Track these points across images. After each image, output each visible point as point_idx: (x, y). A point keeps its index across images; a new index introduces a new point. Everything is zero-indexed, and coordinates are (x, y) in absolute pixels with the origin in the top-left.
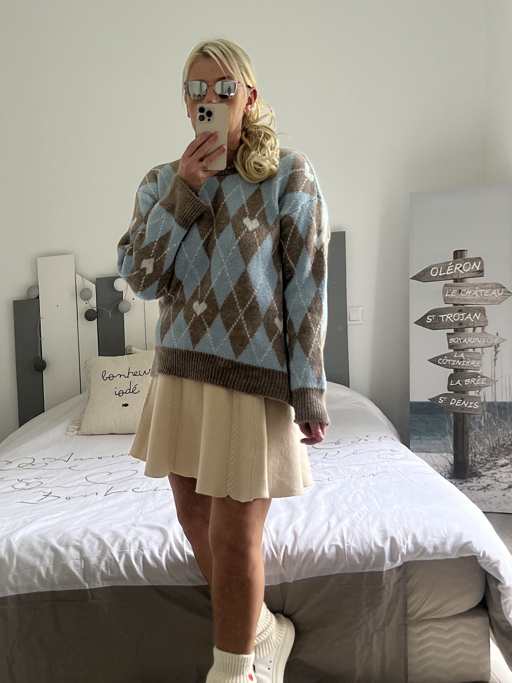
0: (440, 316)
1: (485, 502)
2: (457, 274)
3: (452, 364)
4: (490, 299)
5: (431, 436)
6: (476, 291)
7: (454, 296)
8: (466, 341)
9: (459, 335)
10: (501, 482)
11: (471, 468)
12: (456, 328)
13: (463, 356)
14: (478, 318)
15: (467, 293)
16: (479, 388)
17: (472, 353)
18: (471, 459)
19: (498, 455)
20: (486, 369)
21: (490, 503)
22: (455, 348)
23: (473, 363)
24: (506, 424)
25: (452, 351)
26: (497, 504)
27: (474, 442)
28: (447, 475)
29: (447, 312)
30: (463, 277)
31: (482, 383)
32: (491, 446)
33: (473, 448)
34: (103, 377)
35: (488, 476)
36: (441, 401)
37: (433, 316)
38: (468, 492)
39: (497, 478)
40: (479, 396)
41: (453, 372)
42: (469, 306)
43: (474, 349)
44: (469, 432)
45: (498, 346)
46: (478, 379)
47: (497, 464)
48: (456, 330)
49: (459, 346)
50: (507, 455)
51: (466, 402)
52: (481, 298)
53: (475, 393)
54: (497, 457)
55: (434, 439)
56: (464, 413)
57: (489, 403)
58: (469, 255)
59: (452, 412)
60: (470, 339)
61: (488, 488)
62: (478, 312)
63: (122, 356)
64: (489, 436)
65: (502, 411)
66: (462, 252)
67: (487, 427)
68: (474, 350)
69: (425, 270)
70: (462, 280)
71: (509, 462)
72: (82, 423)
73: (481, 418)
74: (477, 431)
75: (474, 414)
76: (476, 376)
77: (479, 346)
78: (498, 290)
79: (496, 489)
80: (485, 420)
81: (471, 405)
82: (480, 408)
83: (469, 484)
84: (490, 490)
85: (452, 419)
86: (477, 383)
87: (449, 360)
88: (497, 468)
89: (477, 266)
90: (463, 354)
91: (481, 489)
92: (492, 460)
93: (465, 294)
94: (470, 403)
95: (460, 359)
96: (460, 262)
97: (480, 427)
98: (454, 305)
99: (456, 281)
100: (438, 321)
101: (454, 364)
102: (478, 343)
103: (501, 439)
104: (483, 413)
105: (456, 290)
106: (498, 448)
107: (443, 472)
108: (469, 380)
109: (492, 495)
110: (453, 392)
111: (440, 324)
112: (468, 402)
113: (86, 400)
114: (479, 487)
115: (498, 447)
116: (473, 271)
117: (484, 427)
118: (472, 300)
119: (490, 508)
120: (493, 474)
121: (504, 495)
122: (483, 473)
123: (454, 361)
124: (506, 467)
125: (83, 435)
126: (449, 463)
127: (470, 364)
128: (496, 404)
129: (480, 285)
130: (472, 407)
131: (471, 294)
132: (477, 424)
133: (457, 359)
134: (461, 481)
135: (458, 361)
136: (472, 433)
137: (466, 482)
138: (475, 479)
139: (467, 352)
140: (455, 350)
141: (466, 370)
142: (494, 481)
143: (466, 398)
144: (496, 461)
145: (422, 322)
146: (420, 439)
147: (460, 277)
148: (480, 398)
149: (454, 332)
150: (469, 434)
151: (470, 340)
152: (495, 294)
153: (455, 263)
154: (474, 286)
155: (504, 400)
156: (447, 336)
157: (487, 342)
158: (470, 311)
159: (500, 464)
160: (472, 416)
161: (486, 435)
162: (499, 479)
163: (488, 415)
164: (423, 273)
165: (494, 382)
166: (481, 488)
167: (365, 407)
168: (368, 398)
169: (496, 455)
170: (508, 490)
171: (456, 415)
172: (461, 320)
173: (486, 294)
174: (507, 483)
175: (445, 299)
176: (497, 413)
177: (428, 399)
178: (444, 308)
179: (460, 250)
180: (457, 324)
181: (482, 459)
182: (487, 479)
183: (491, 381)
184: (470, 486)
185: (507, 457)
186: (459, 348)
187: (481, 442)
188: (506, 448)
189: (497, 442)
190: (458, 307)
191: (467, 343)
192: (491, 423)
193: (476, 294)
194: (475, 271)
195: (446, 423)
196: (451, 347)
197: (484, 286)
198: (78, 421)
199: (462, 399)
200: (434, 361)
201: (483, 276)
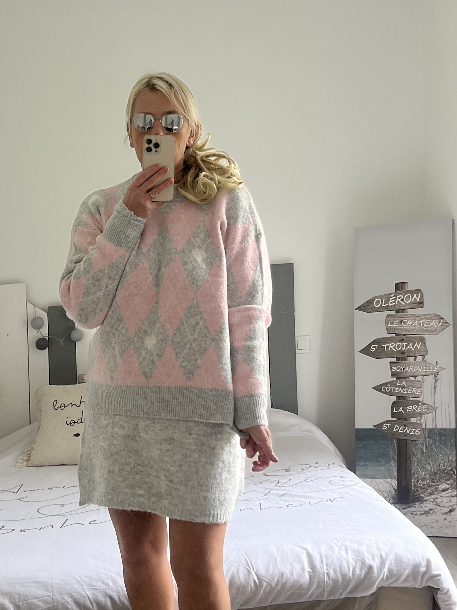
0: (383, 345)
1: (427, 526)
2: (399, 305)
3: (395, 392)
4: (430, 330)
5: (376, 462)
6: (417, 322)
7: (396, 326)
8: (407, 370)
9: (402, 364)
10: (443, 507)
11: (413, 494)
12: (398, 356)
13: (405, 384)
14: (419, 347)
15: (408, 324)
16: (421, 414)
17: (413, 380)
18: (414, 484)
19: (439, 480)
20: (426, 397)
21: (432, 527)
22: (398, 376)
23: (414, 391)
24: (446, 450)
25: (395, 379)
26: (438, 529)
27: (416, 468)
28: (391, 501)
29: (390, 342)
30: (404, 308)
31: (423, 410)
32: (433, 471)
33: (415, 473)
34: (54, 407)
35: (430, 501)
36: (385, 428)
37: (377, 345)
38: (411, 517)
39: (438, 503)
40: (421, 423)
41: (396, 400)
42: (410, 336)
43: (415, 377)
44: (412, 457)
45: (437, 374)
46: (419, 406)
47: (438, 489)
48: (398, 359)
49: (401, 374)
50: (448, 480)
51: (408, 429)
52: (421, 329)
53: (417, 420)
54: (438, 482)
55: (378, 466)
56: (407, 440)
57: (430, 429)
58: (410, 287)
59: (395, 438)
60: (412, 367)
61: (430, 513)
62: (419, 341)
63: (74, 385)
64: (431, 462)
65: (442, 437)
66: (403, 285)
67: (429, 453)
68: (415, 379)
69: (369, 301)
70: (403, 311)
71: (449, 487)
72: (32, 454)
73: (422, 445)
74: (419, 457)
75: (416, 441)
76: (417, 403)
77: (420, 374)
78: (437, 321)
79: (438, 514)
80: (426, 448)
81: (413, 431)
82: (422, 435)
83: (412, 509)
84: (432, 514)
85: (396, 446)
86: (419, 410)
87: (392, 388)
88: (438, 493)
89: (418, 298)
90: (405, 382)
91: (423, 514)
92: (433, 486)
93: (406, 324)
94: (412, 429)
95: (402, 387)
96: (401, 294)
97: (422, 453)
98: (396, 334)
99: (398, 311)
100: (381, 351)
101: (396, 392)
102: (420, 371)
103: (442, 464)
104: (425, 439)
105: (398, 321)
106: (439, 474)
107: (387, 497)
108: (411, 407)
109: (434, 520)
110: (396, 419)
111: (384, 353)
112: (410, 429)
113: (36, 430)
114: (421, 511)
115: (439, 472)
116: (413, 303)
117: (425, 453)
118: (413, 330)
119: (432, 533)
120: (434, 499)
121: (445, 519)
122: (426, 498)
123: (397, 389)
124: (446, 492)
125: (33, 466)
126: (393, 489)
127: (412, 392)
128: (436, 431)
129: (421, 316)
130: (414, 433)
131: (411, 324)
132: (419, 450)
133: (399, 387)
134: (404, 506)
135: (400, 389)
136: (415, 459)
137: (410, 507)
138: (417, 504)
139: (409, 380)
140: (398, 378)
141: (408, 398)
142: (435, 505)
143: (408, 425)
144: (437, 487)
145: (366, 351)
146: (365, 465)
147: (402, 308)
148: (421, 424)
149: (397, 361)
150: (412, 460)
151: (411, 369)
152: (434, 324)
153: (396, 294)
154: (414, 317)
155: (444, 427)
156: (390, 365)
157: (427, 370)
158: (412, 340)
159: (441, 489)
160: (414, 442)
161: (427, 461)
162: (440, 504)
163: (429, 441)
164: (367, 304)
165: (435, 409)
166: (424, 512)
167: (314, 434)
168: (315, 425)
169: (437, 480)
170: (449, 514)
171: (399, 441)
172: (403, 349)
173: (426, 324)
174: (448, 507)
175: (388, 329)
176: (438, 440)
177: (373, 426)
178: (387, 338)
179: (402, 283)
180: (399, 353)
181: (424, 484)
182: (429, 503)
183: (432, 409)
184: (412, 511)
185: (447, 482)
186: (401, 376)
187: (423, 468)
188: (447, 473)
189: (438, 468)
190: (400, 337)
191: (409, 371)
192: (432, 449)
193: (417, 324)
194: (415, 302)
195: (390, 449)
196: (393, 375)
197: (424, 317)
198: (27, 451)
199: (405, 425)
200: (378, 388)
201: (423, 308)
